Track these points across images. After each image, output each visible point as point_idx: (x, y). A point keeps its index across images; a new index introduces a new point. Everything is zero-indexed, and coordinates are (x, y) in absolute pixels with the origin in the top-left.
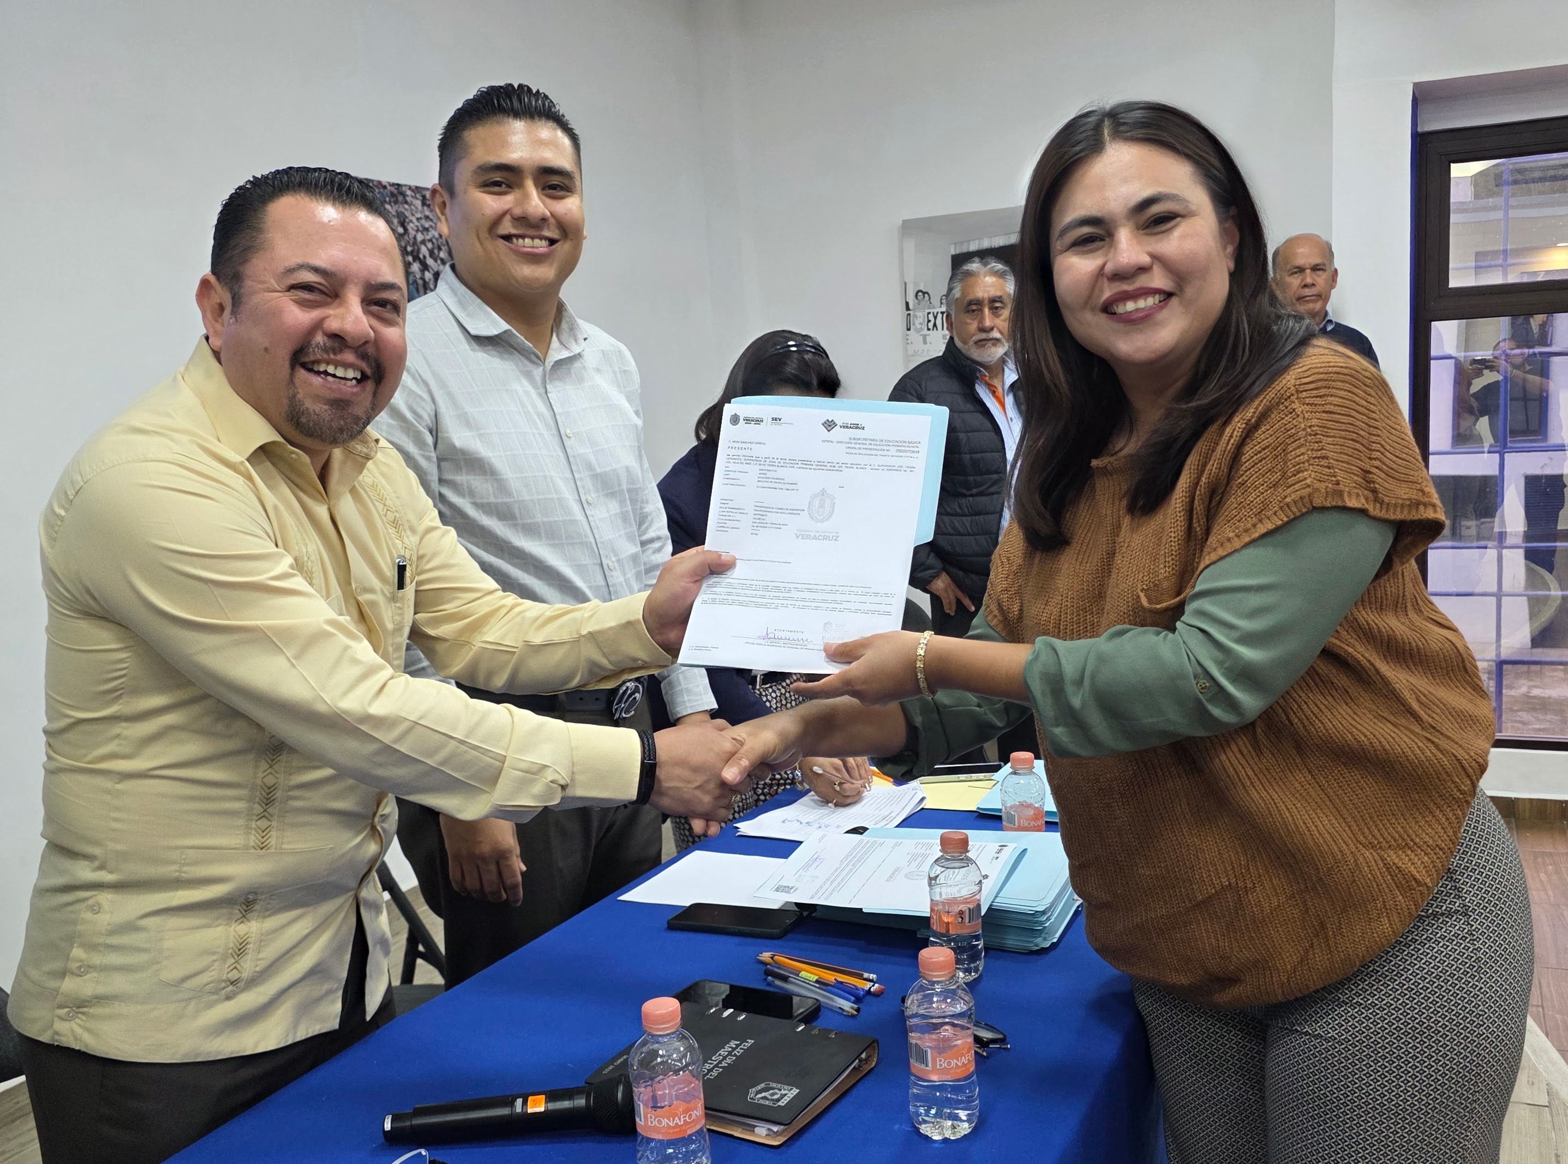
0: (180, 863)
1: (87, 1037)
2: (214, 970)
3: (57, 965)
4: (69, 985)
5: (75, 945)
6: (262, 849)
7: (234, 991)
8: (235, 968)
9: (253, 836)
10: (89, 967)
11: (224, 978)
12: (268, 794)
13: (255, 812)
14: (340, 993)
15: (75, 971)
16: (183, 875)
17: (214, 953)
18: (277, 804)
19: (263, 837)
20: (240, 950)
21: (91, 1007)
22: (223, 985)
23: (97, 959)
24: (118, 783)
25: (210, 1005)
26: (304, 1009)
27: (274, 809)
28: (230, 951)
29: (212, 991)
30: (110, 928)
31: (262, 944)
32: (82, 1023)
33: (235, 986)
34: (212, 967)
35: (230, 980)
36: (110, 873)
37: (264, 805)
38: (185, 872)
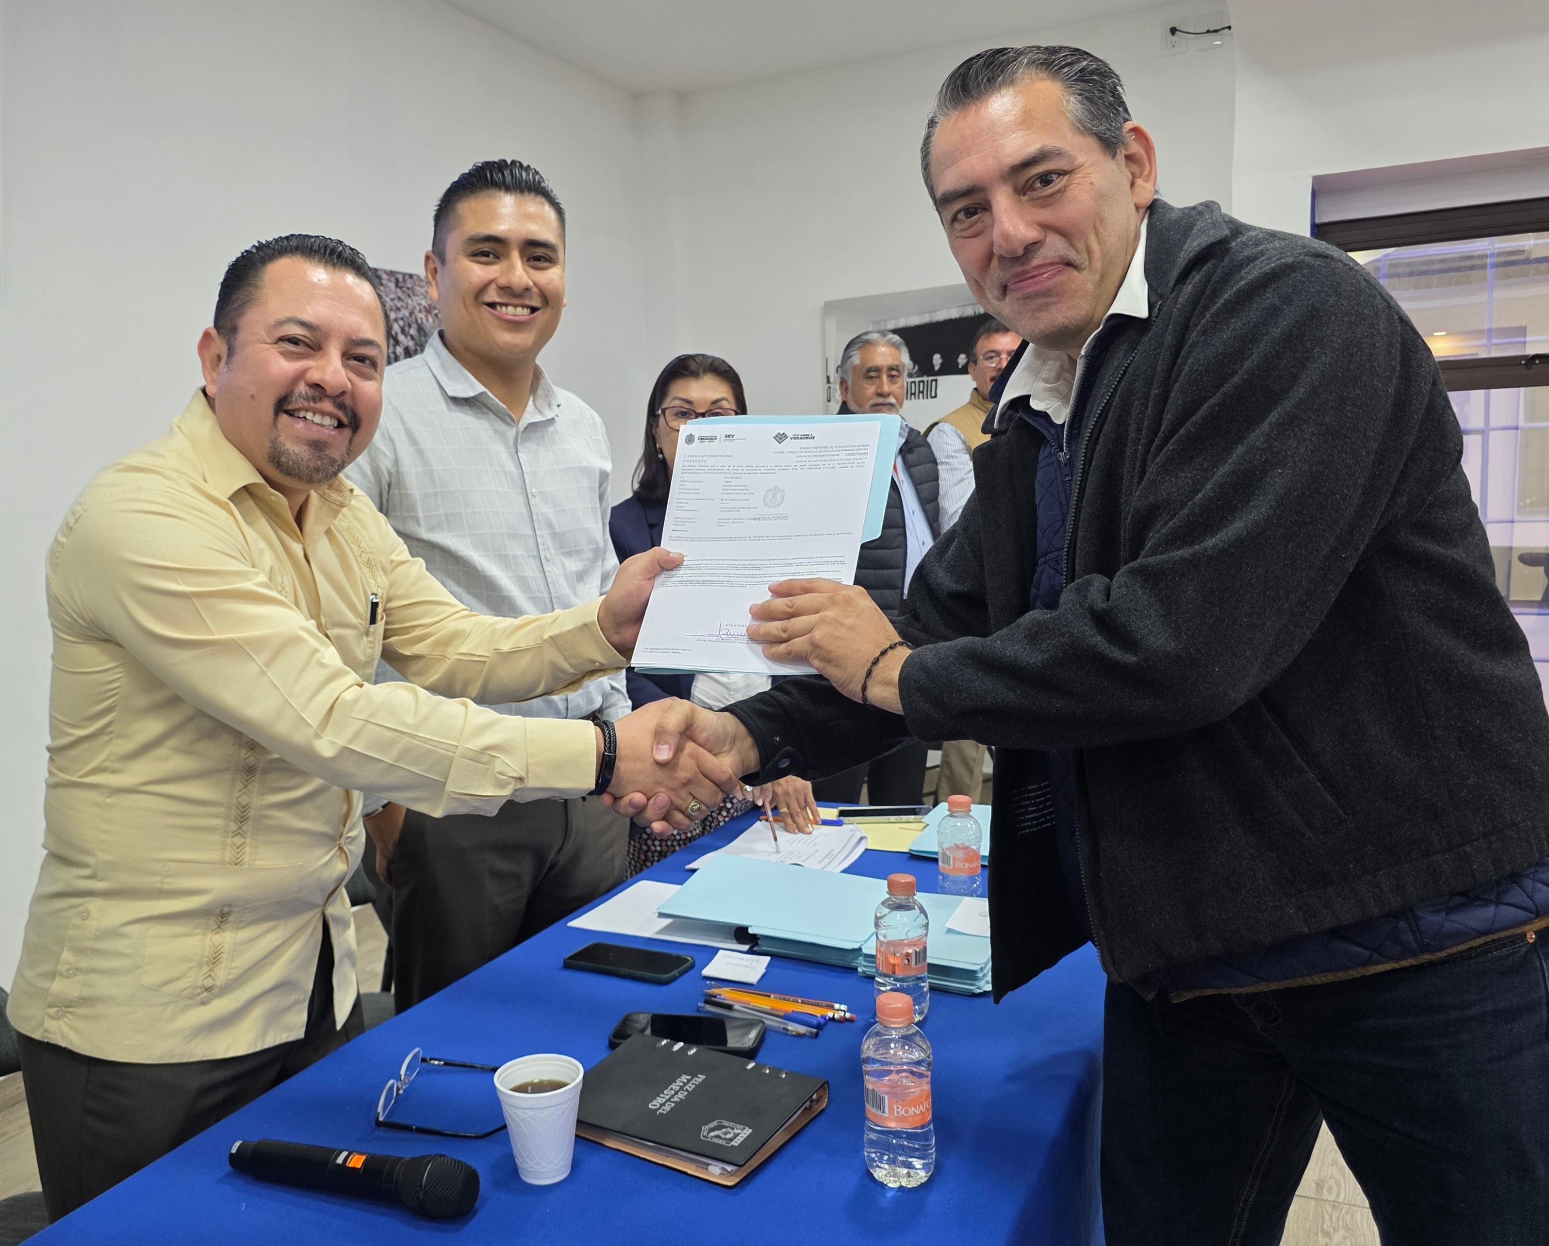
0: (162, 875)
1: (72, 1035)
2: (191, 978)
3: (46, 967)
4: (58, 986)
5: (65, 948)
6: (236, 864)
7: (209, 997)
8: (210, 976)
9: (228, 854)
10: (77, 969)
11: (200, 984)
12: (243, 812)
13: (231, 829)
14: (306, 1004)
15: (64, 973)
16: (165, 886)
18: (250, 823)
19: (238, 853)
20: (215, 959)
21: (77, 1007)
23: (84, 963)
24: (108, 797)
25: (185, 1009)
26: (273, 1018)
27: (248, 827)
28: (205, 959)
29: (188, 996)
30: (97, 933)
31: (236, 953)
32: (69, 1022)
33: (210, 993)
34: (190, 974)
35: (204, 987)
36: (100, 880)
37: (239, 823)
38: (166, 883)
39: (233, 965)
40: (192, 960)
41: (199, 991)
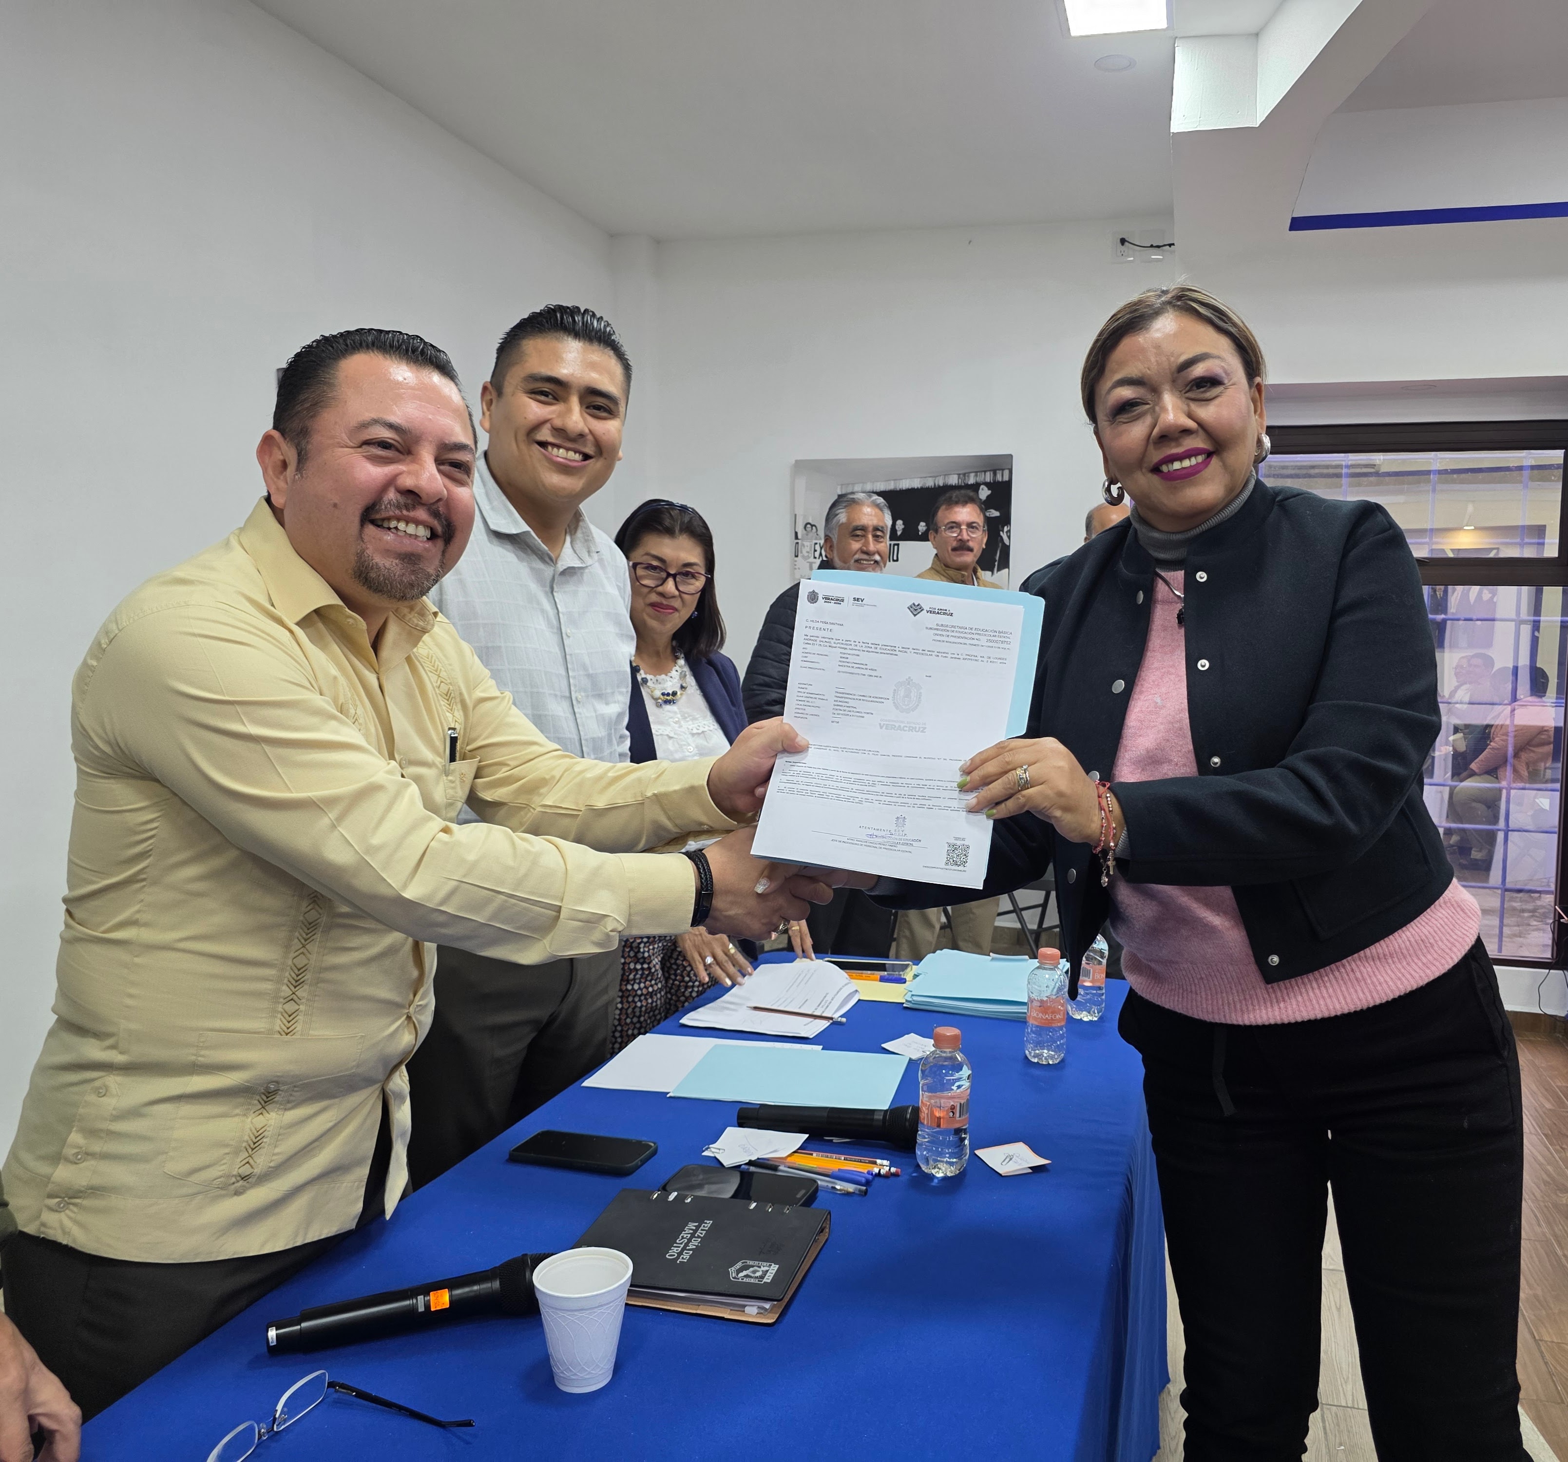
1: (76, 1231)
2: (224, 1164)
3: (49, 1150)
5: (74, 1129)
6: (287, 1034)
7: (243, 1186)
8: (248, 1163)
10: (87, 1154)
11: (235, 1172)
12: (297, 976)
13: (282, 994)
15: (71, 1158)
16: (200, 1059)
17: (227, 1146)
18: (306, 987)
19: (289, 1022)
20: (255, 1144)
21: (84, 1198)
22: (234, 1180)
23: (97, 1147)
24: (137, 956)
25: (215, 1200)
27: (302, 993)
28: (244, 1145)
29: (220, 1186)
30: (114, 1113)
31: (280, 1136)
32: (73, 1215)
33: (246, 1182)
34: (225, 1161)
35: (241, 1176)
36: (121, 1053)
37: (292, 988)
38: (203, 1056)
39: (278, 1149)
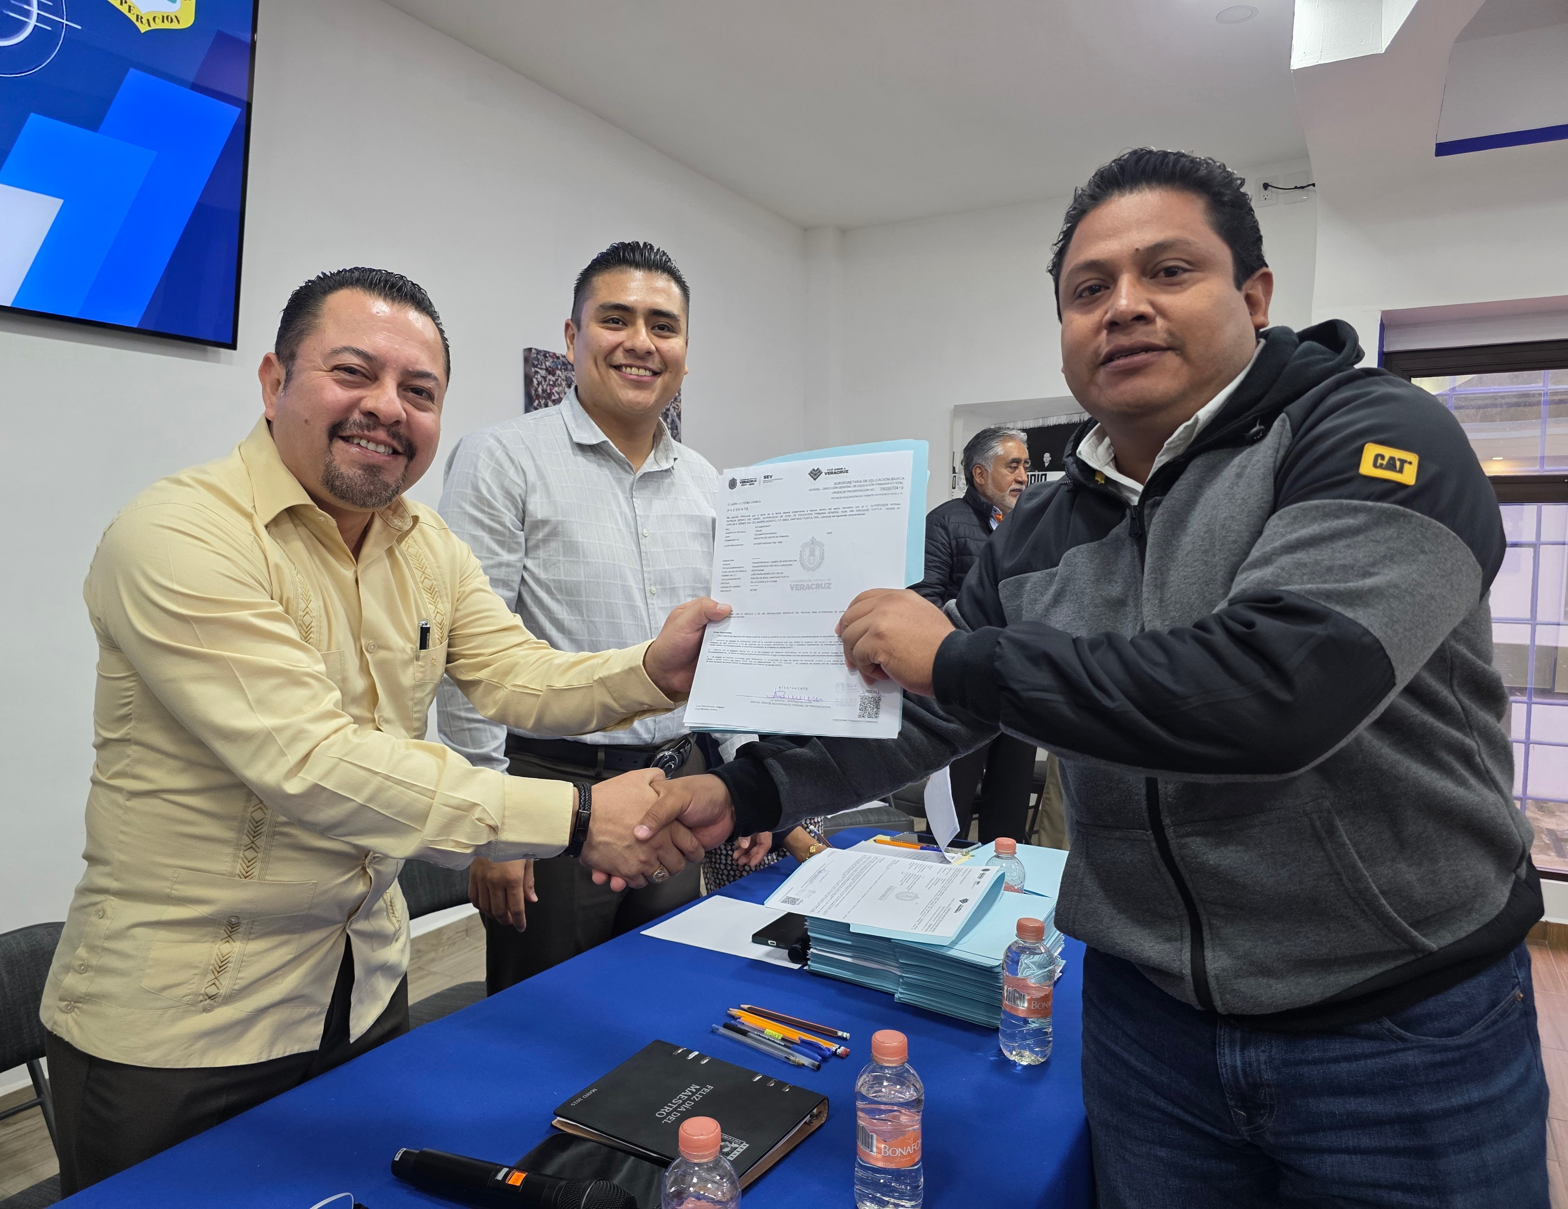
0: (171, 881)
2: (193, 984)
4: (70, 981)
5: (83, 943)
6: (245, 878)
7: (212, 1005)
8: (214, 984)
9: (239, 865)
10: (87, 967)
11: (203, 991)
12: (256, 828)
13: (243, 843)
14: (323, 1017)
16: (174, 892)
18: (264, 838)
19: (249, 867)
20: (221, 968)
21: (85, 1003)
23: (94, 961)
24: (128, 800)
25: (187, 1015)
26: (284, 1029)
27: (261, 843)
28: (211, 967)
29: (190, 1003)
30: (107, 932)
31: (243, 964)
32: (75, 1017)
33: (212, 1000)
34: (192, 981)
35: (207, 995)
36: (117, 880)
37: (251, 838)
39: (240, 975)
40: (196, 967)
41: (201, 998)
